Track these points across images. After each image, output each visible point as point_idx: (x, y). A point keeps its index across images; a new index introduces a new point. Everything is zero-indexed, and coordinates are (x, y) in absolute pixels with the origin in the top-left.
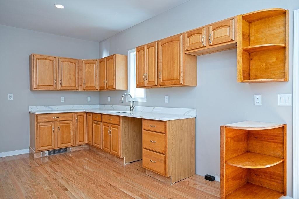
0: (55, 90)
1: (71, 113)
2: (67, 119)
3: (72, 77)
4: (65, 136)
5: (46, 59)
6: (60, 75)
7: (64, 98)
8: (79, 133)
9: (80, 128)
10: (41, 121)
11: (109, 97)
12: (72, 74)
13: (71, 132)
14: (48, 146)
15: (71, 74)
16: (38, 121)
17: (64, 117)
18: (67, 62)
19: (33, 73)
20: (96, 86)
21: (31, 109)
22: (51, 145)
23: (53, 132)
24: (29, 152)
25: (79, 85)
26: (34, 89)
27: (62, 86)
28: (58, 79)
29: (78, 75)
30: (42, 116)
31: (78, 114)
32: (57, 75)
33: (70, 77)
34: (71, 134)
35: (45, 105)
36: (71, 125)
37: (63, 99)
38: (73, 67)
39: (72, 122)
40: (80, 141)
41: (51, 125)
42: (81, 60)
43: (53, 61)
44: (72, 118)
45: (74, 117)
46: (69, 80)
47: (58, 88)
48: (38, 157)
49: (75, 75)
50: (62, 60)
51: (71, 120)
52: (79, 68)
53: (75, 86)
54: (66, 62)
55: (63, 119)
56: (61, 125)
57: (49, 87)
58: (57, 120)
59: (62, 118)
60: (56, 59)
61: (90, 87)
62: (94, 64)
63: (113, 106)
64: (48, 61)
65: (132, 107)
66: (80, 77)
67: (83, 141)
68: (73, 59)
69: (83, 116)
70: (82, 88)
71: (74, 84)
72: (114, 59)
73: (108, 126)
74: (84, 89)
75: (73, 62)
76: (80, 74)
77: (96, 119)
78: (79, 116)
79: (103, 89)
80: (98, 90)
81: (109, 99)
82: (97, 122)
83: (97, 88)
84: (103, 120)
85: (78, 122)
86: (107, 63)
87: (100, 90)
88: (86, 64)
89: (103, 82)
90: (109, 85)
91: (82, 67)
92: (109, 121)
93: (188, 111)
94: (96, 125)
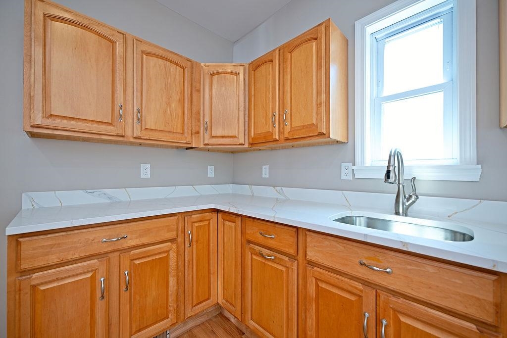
0: (120, 140)
1: (173, 215)
2: (158, 239)
3: (175, 105)
5: (87, 28)
6: (139, 94)
7: (149, 166)
8: (195, 276)
9: (198, 260)
11: (264, 167)
12: (176, 97)
13: (171, 279)
15: (171, 97)
17: (147, 231)
18: (162, 58)
20: (238, 134)
21: (32, 200)
23: (103, 297)
25: (194, 131)
27: (143, 128)
28: (129, 107)
29: (192, 102)
31: (195, 217)
32: (129, 91)
33: (168, 104)
34: (171, 289)
36: (172, 255)
37: (146, 171)
38: (178, 77)
39: (175, 247)
40: (200, 303)
41: (95, 270)
42: (200, 64)
43: (113, 42)
44: (175, 233)
45: (180, 229)
46: (165, 112)
47: (129, 133)
49: (182, 101)
50: (146, 48)
51: (172, 240)
52: (194, 86)
53: (183, 133)
54: (156, 56)
55: (145, 240)
56: (137, 262)
57: (97, 126)
58: (121, 247)
59: (140, 236)
60: (125, 38)
61: (223, 137)
62: (237, 74)
63: (282, 189)
64: (94, 37)
65: (408, 200)
66: (194, 111)
67: (208, 299)
68: (181, 56)
69: (207, 223)
70: (202, 140)
71: (180, 125)
72: (321, 40)
73: (355, 291)
74: (206, 142)
75: (177, 64)
76: (195, 102)
77: (260, 239)
78: (196, 225)
79: (264, 141)
80: (244, 145)
81: (266, 172)
82: (267, 251)
83: (242, 141)
84: (312, 255)
85: (194, 243)
86: (285, 62)
87: (252, 144)
88: (212, 75)
89: (264, 121)
90: (291, 127)
91: (200, 83)
92: (362, 272)
94: (264, 261)
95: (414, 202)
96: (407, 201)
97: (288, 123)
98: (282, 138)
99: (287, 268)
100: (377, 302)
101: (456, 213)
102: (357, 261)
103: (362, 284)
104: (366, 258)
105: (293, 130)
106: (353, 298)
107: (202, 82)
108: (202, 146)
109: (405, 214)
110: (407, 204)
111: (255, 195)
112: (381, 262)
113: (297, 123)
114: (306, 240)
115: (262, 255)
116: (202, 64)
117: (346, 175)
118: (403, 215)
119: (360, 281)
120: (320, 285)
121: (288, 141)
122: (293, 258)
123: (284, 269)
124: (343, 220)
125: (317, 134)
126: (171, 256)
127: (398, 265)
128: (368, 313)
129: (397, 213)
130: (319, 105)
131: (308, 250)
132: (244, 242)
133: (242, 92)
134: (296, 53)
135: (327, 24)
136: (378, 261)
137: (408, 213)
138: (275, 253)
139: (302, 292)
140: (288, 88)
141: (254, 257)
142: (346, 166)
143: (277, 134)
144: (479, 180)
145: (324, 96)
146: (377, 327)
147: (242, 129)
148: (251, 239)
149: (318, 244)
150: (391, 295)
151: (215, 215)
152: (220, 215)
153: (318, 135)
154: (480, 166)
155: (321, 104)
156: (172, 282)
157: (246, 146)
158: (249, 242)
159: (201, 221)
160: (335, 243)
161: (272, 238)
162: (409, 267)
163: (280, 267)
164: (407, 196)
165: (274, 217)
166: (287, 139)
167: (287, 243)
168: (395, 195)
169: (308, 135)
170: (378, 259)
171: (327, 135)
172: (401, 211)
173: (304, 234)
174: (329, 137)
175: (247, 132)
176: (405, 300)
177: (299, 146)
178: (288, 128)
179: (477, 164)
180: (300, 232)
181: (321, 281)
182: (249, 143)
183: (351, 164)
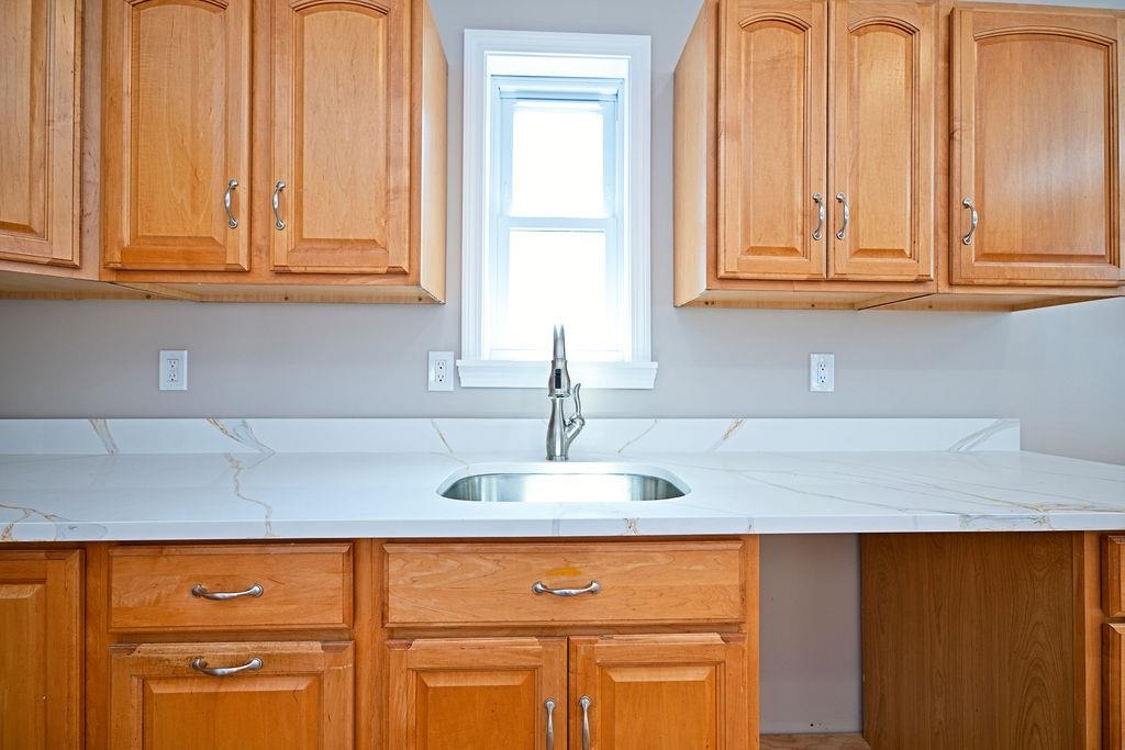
11: (166, 354)
63: (245, 425)
65: (569, 427)
73: (520, 661)
77: (197, 613)
79: (184, 268)
80: (75, 268)
81: (175, 371)
82: (230, 649)
83: (66, 253)
84: (402, 610)
87: (118, 271)
90: (301, 237)
92: (538, 611)
93: (981, 432)
94: (210, 688)
95: (578, 431)
96: (569, 431)
97: (288, 223)
98: (260, 265)
99: (317, 674)
100: (571, 664)
101: (629, 444)
102: (528, 587)
103: (537, 637)
104: (549, 574)
105: (306, 247)
106: (517, 680)
109: (565, 457)
110: (569, 435)
112: (578, 573)
113: (320, 229)
114: (383, 572)
115: (202, 672)
117: (439, 381)
118: (562, 460)
119: (532, 632)
120: (430, 684)
121: (284, 280)
122: (337, 636)
123: (302, 685)
124: (454, 492)
125: (384, 270)
127: (612, 569)
128: (555, 701)
129: (551, 457)
131: (392, 597)
132: (100, 644)
136: (575, 572)
137: (569, 455)
138: (264, 644)
139: (369, 728)
141: (160, 689)
142: (440, 360)
143: (244, 251)
144: (652, 387)
146: (571, 721)
149: (426, 573)
150: (598, 638)
153: (388, 273)
154: (656, 364)
157: (90, 273)
160: (474, 560)
161: (254, 595)
162: (629, 567)
163: (286, 685)
164: (567, 421)
165: (268, 523)
166: (281, 274)
167: (312, 598)
168: (548, 421)
169: (356, 270)
170: (574, 568)
171: (411, 278)
172: (558, 452)
173: (376, 554)
174: (418, 284)
175: (92, 222)
176: (621, 637)
177: (310, 300)
178: (286, 239)
179: (652, 361)
180: (364, 552)
181: (433, 671)
182: (105, 266)
183: (451, 354)
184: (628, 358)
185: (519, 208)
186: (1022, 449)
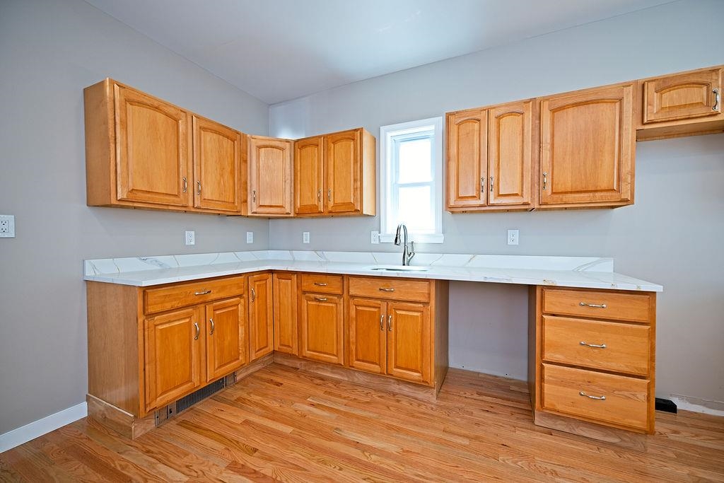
2: (232, 295)
3: (227, 175)
4: (226, 343)
5: (157, 108)
6: (199, 167)
7: (193, 233)
8: (257, 327)
9: (259, 313)
10: (158, 309)
11: (305, 233)
12: (228, 169)
13: (240, 328)
14: (181, 385)
15: (224, 169)
16: (151, 310)
17: (223, 288)
18: (216, 132)
19: (112, 145)
20: (285, 205)
21: (94, 267)
22: (190, 381)
23: (197, 338)
24: (86, 415)
25: (242, 200)
26: (117, 203)
27: (202, 198)
28: (191, 178)
29: (240, 172)
30: (162, 292)
32: (190, 164)
33: (222, 175)
34: (240, 335)
35: (142, 255)
36: (240, 307)
37: (190, 238)
38: (229, 150)
39: (242, 301)
40: (261, 349)
41: (191, 317)
43: (177, 121)
44: (241, 290)
45: (245, 287)
46: (219, 183)
47: (190, 203)
48: (143, 432)
49: (232, 172)
50: (203, 124)
51: (240, 296)
52: (242, 157)
53: (234, 203)
54: (211, 131)
55: (222, 295)
56: (218, 312)
57: (167, 198)
58: (207, 299)
59: (219, 292)
60: (186, 116)
61: (271, 206)
62: (282, 149)
63: (323, 253)
64: (163, 116)
65: (409, 255)
66: (243, 180)
67: (267, 347)
68: (230, 129)
69: (264, 282)
70: (249, 208)
71: (231, 196)
72: (357, 140)
73: (376, 305)
74: (255, 211)
75: (228, 138)
76: (243, 173)
77: (316, 288)
78: (257, 283)
79: (310, 212)
80: (290, 214)
81: (307, 237)
82: (321, 296)
83: (288, 211)
84: (352, 292)
85: (256, 299)
86: (329, 150)
87: (297, 213)
88: (260, 147)
89: (309, 194)
90: (334, 203)
91: (247, 154)
92: (381, 294)
93: (590, 264)
94: (318, 303)
95: (413, 257)
98: (326, 211)
99: (336, 304)
100: (387, 308)
101: (433, 262)
102: (378, 289)
103: (380, 300)
104: (382, 285)
105: (336, 205)
106: (376, 310)
107: (248, 154)
108: (249, 214)
109: (408, 265)
110: (409, 258)
111: (296, 259)
112: (389, 286)
113: (339, 201)
114: (349, 283)
115: (316, 299)
116: (248, 136)
117: (374, 241)
120: (358, 309)
121: (331, 214)
122: (340, 296)
123: (334, 305)
125: (353, 210)
126: (240, 309)
127: (397, 286)
128: (383, 315)
129: (404, 265)
130: (355, 189)
131: (350, 288)
132: (300, 293)
133: (288, 167)
134: (338, 146)
135: (361, 130)
137: (410, 264)
138: (327, 296)
139: (346, 316)
140: (331, 171)
141: (309, 303)
142: (375, 233)
143: (322, 207)
144: (442, 243)
145: (359, 183)
146: (387, 321)
147: (288, 200)
148: (307, 289)
149: (357, 284)
150: (394, 302)
151: (270, 275)
152: (275, 275)
153: (355, 211)
155: (357, 188)
156: (241, 330)
157: (292, 214)
158: (304, 292)
159: (260, 281)
160: (366, 282)
161: (325, 285)
162: (401, 286)
163: (331, 305)
164: (409, 252)
166: (330, 212)
167: (335, 287)
168: (403, 253)
169: (347, 210)
171: (361, 211)
172: (406, 263)
173: (348, 278)
174: (363, 212)
175: (292, 202)
176: (399, 303)
178: (331, 204)
179: (443, 234)
180: (345, 277)
181: (358, 306)
182: (295, 213)
183: (377, 232)
184: (433, 232)
185: (401, 181)
186: (614, 271)
